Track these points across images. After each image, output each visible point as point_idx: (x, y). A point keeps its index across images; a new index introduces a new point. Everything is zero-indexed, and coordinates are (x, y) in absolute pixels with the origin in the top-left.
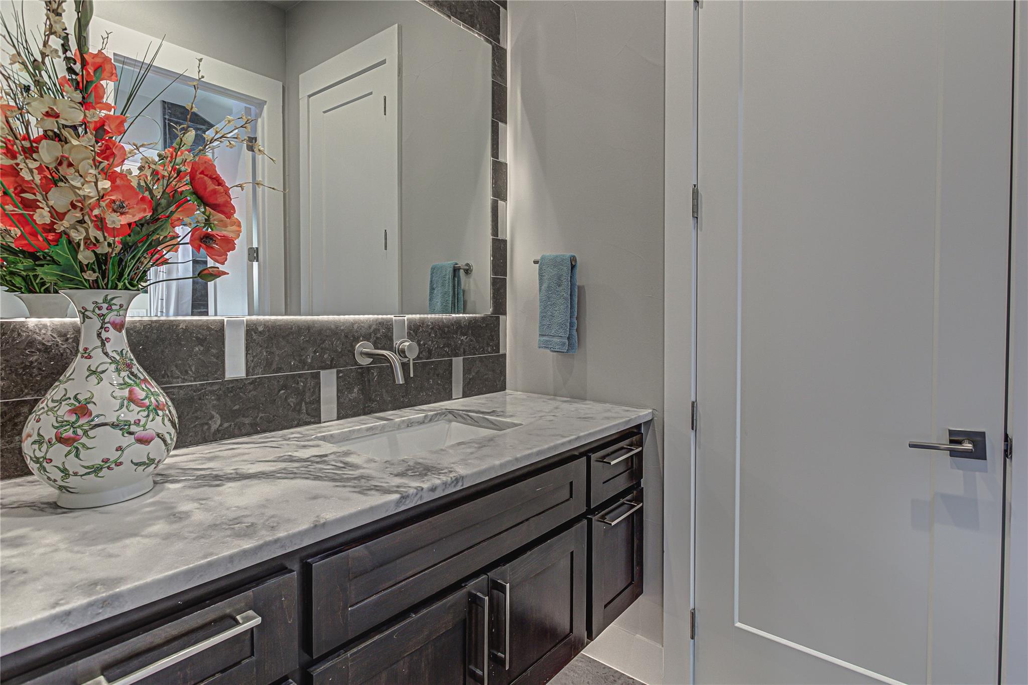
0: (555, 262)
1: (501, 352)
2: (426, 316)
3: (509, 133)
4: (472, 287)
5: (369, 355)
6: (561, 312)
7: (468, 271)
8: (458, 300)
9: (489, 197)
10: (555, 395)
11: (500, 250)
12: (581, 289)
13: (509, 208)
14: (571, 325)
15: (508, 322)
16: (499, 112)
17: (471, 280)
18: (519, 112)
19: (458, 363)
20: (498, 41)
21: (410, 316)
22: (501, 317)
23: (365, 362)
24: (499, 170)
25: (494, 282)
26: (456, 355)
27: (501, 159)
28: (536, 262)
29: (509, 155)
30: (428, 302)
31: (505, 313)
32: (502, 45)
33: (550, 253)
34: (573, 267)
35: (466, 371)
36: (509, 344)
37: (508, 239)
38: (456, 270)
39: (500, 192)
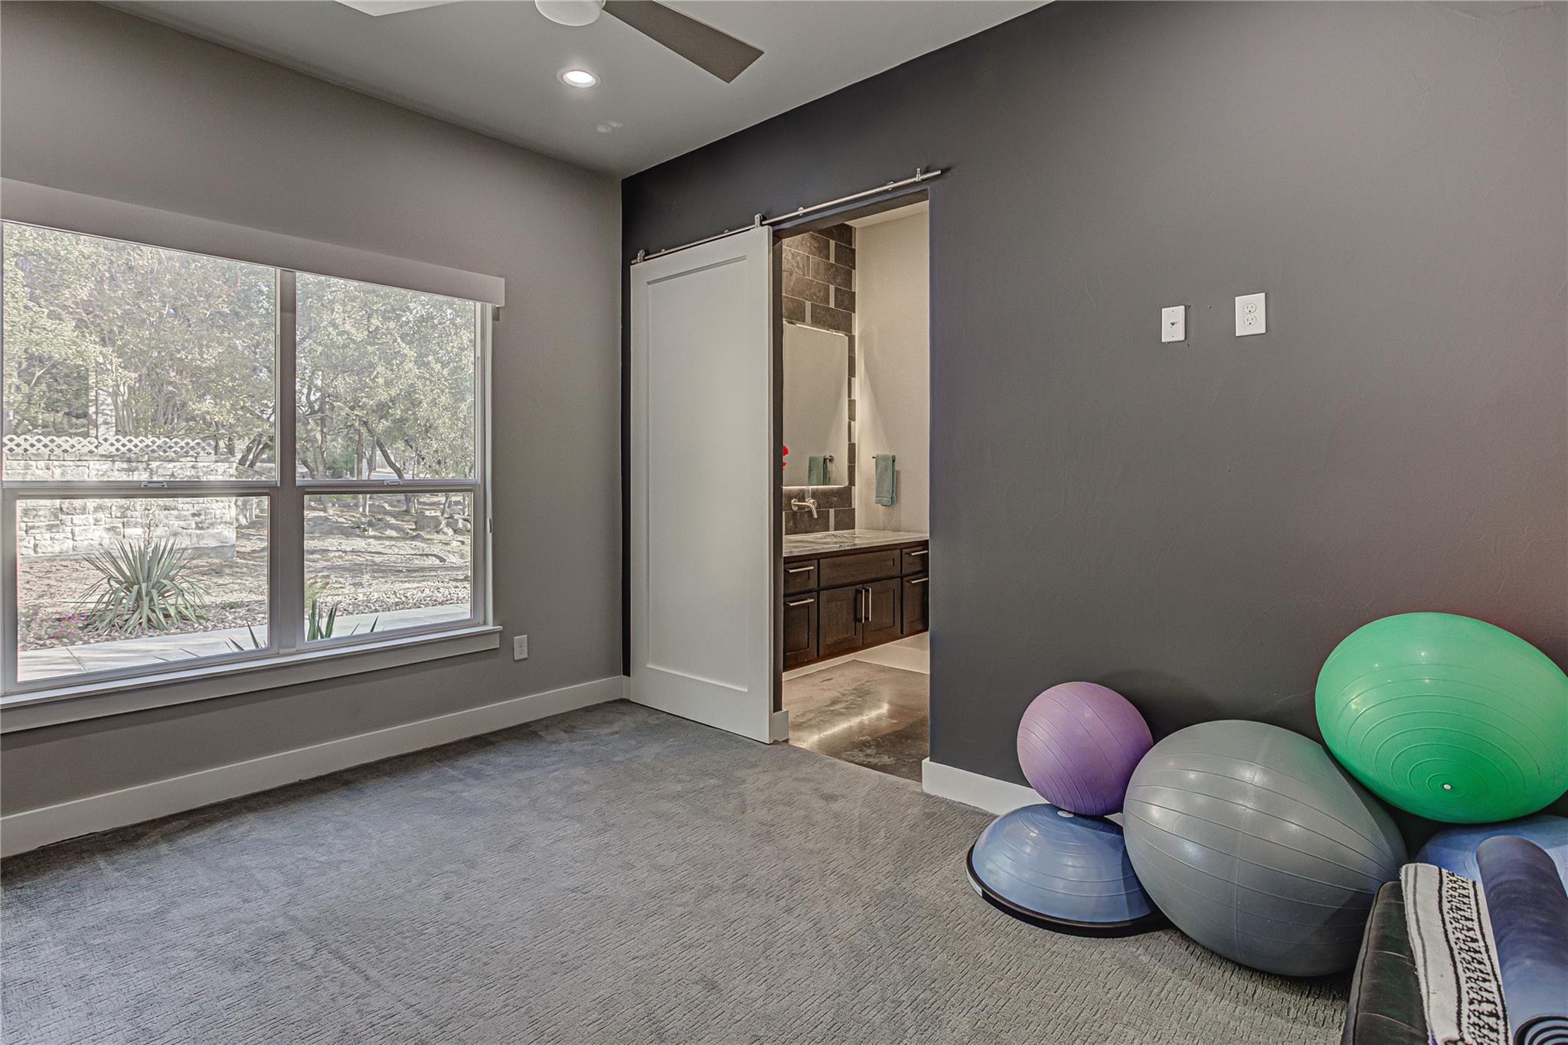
0: (885, 458)
1: (853, 507)
2: (804, 487)
3: (857, 382)
4: (834, 469)
5: (797, 505)
6: (887, 484)
7: (831, 460)
8: (826, 479)
9: (847, 420)
10: (884, 530)
11: (852, 448)
12: (898, 472)
13: (857, 426)
14: (893, 491)
15: (856, 490)
16: (852, 372)
17: (833, 465)
18: (863, 373)
19: (832, 511)
20: (851, 332)
21: (812, 487)
22: (853, 487)
23: (795, 509)
24: (852, 403)
25: (849, 467)
26: (831, 508)
27: (852, 398)
28: (873, 458)
29: (857, 395)
30: (807, 477)
31: (854, 485)
32: (853, 334)
33: (881, 453)
34: (894, 461)
35: (836, 516)
36: (856, 503)
37: (856, 443)
38: (825, 460)
39: (852, 417)
